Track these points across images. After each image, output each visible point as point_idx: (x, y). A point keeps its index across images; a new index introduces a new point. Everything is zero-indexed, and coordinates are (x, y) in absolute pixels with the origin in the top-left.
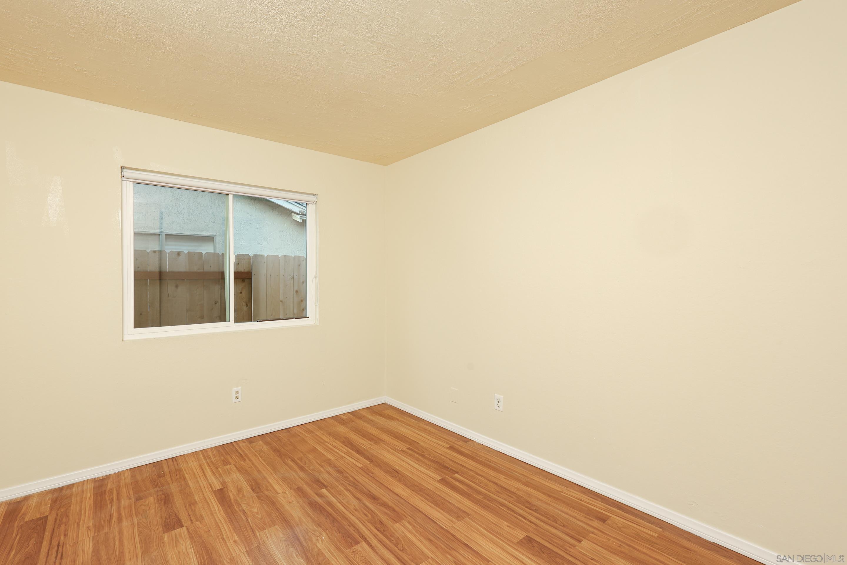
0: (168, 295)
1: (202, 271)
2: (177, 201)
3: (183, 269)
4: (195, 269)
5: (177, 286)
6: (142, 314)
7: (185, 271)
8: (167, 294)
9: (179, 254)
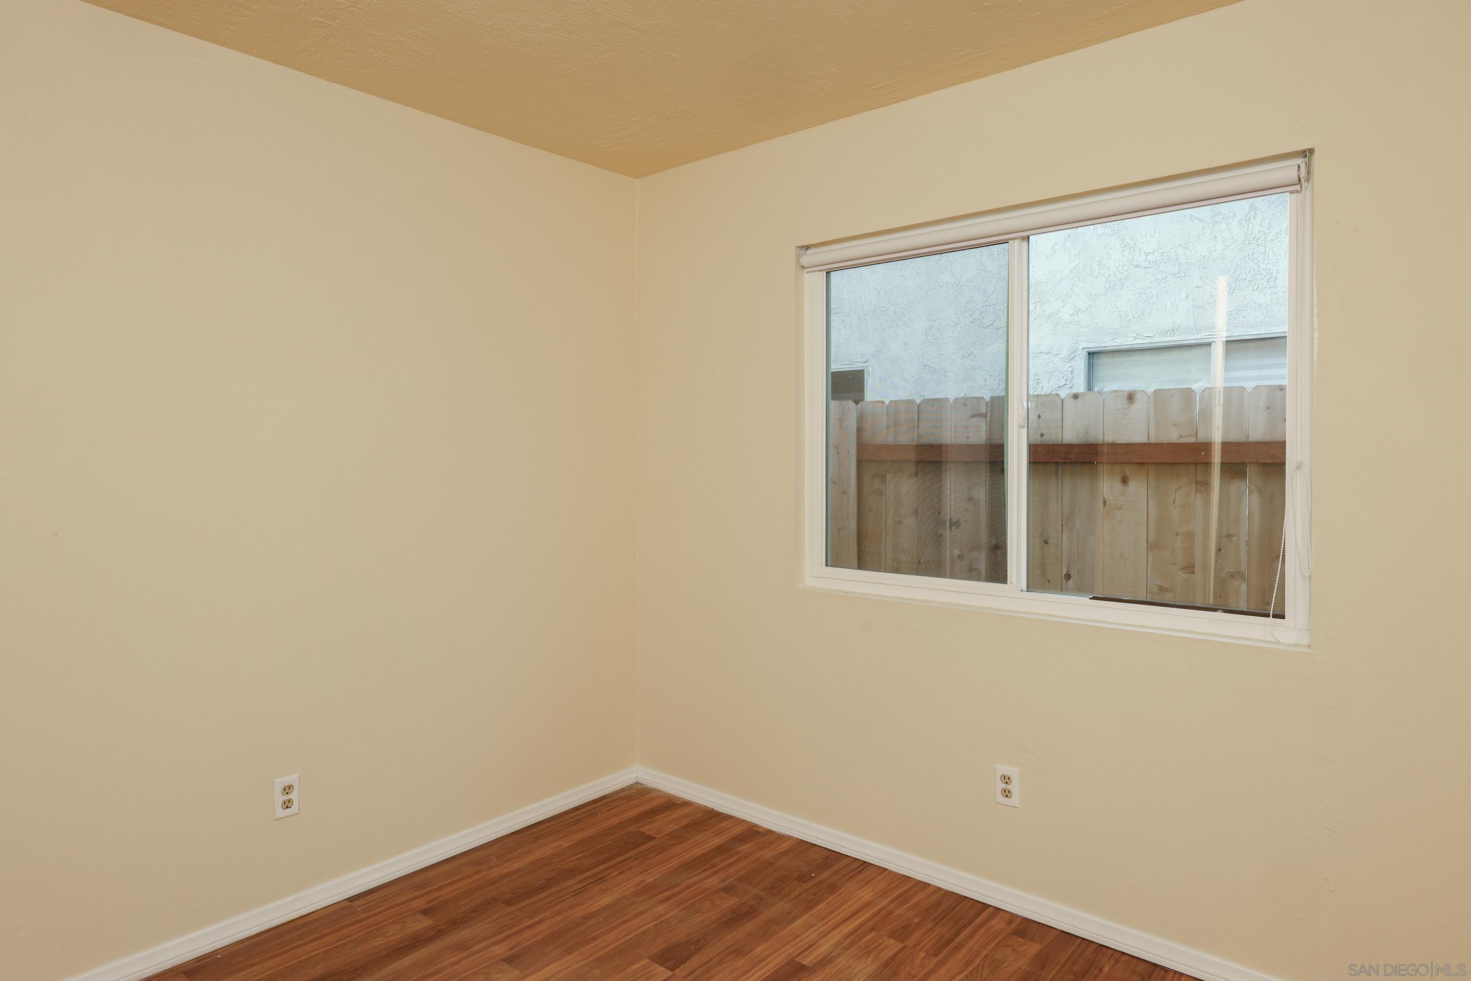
0: (1105, 502)
1: (1192, 440)
2: (1258, 245)
3: (1139, 437)
4: (1173, 436)
5: (1125, 481)
6: (1047, 543)
7: (1146, 441)
8: (1102, 498)
9: (1131, 397)
